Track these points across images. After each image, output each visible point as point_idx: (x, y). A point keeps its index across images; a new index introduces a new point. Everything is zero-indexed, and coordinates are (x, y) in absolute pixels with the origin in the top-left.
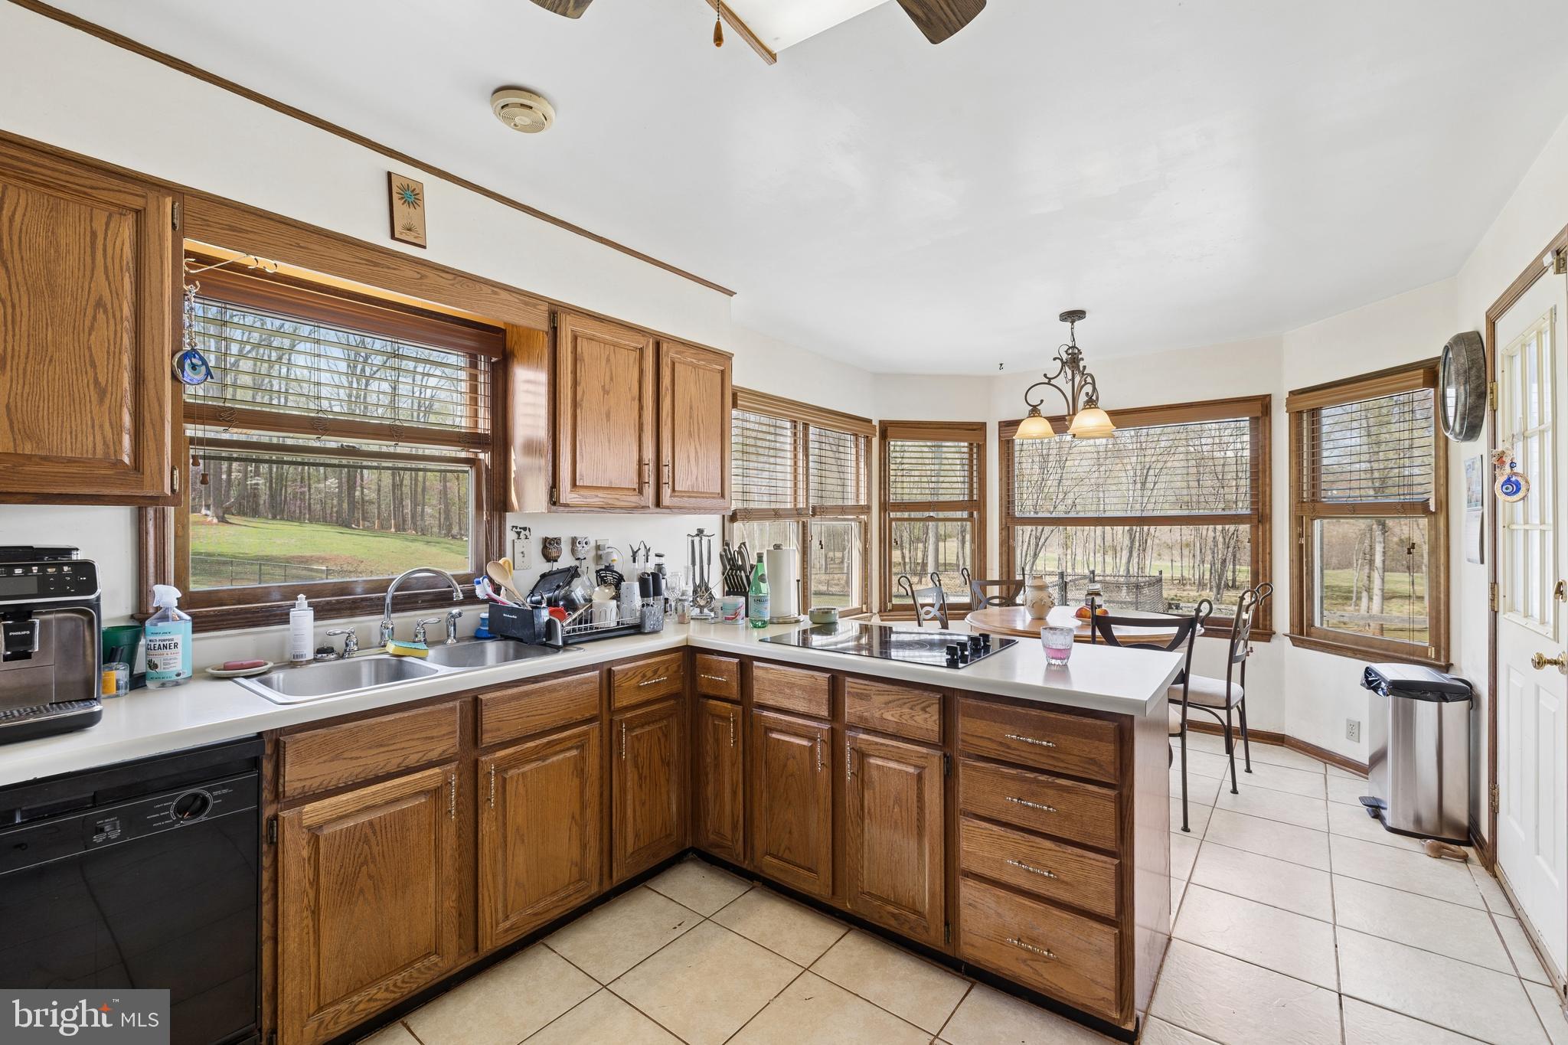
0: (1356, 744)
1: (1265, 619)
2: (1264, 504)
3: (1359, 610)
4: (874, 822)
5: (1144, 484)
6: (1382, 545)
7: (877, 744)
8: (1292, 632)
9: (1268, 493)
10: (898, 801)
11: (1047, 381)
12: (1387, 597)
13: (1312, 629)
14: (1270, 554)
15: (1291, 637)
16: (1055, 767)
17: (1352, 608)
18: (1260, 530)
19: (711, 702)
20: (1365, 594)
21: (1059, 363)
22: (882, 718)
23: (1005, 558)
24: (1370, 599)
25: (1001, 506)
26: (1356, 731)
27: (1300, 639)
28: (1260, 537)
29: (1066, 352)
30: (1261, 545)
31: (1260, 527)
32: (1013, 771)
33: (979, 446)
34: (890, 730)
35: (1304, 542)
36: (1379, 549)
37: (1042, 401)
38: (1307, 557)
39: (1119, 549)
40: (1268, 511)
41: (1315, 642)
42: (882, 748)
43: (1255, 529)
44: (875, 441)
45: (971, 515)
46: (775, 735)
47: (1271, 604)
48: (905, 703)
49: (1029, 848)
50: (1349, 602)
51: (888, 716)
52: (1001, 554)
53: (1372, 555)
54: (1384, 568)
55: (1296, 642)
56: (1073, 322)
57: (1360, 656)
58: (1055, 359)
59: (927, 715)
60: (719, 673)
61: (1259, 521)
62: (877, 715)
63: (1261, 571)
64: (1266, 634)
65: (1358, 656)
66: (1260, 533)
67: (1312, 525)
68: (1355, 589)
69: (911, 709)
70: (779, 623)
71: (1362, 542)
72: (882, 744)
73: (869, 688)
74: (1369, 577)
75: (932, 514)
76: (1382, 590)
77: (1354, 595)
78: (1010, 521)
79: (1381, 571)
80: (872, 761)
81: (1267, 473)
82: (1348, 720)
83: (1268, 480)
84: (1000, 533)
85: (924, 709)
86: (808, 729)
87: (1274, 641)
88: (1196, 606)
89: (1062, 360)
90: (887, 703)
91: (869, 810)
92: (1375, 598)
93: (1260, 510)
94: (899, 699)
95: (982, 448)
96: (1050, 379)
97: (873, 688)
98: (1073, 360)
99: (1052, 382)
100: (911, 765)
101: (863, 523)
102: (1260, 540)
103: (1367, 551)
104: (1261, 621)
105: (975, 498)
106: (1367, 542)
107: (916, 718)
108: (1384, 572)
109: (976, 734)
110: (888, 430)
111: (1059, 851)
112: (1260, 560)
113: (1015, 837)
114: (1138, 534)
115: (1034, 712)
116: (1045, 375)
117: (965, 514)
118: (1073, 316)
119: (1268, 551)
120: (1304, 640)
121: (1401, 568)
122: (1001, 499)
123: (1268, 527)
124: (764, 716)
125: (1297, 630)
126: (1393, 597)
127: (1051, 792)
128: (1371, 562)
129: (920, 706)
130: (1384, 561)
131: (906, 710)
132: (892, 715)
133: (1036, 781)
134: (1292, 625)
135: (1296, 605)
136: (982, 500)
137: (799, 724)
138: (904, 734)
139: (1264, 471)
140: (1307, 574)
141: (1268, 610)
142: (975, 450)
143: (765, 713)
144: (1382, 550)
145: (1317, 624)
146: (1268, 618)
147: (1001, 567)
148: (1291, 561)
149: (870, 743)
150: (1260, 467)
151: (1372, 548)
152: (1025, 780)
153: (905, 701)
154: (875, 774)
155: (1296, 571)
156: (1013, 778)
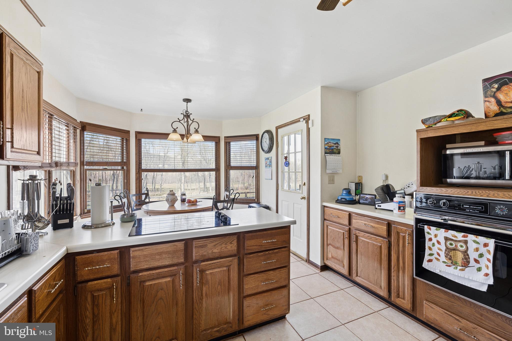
2: (219, 166)
4: (208, 298)
7: (210, 264)
9: (219, 163)
10: (220, 283)
11: (179, 121)
16: (275, 247)
19: (90, 283)
21: (182, 116)
22: (212, 252)
23: (138, 185)
25: (136, 164)
28: (218, 175)
29: (185, 112)
32: (262, 253)
33: (127, 140)
34: (217, 256)
37: (177, 128)
42: (213, 265)
44: (78, 131)
45: (123, 168)
46: (148, 283)
48: (223, 243)
49: (266, 276)
51: (215, 251)
52: (136, 183)
56: (187, 103)
58: (182, 114)
59: (232, 245)
60: (103, 262)
61: (217, 171)
62: (210, 252)
69: (226, 244)
70: (102, 227)
72: (212, 263)
73: (207, 241)
75: (106, 167)
78: (139, 170)
80: (207, 272)
84: (136, 175)
85: (231, 243)
86: (172, 271)
88: (235, 195)
89: (183, 114)
90: (214, 246)
91: (206, 293)
93: (218, 168)
94: (220, 242)
95: (128, 141)
96: (180, 120)
97: (208, 241)
98: (187, 116)
99: (181, 121)
100: (224, 267)
101: (73, 171)
105: (125, 161)
107: (228, 247)
109: (251, 245)
110: (84, 127)
111: (275, 273)
113: (262, 275)
115: (269, 232)
116: (178, 119)
117: (119, 168)
118: (188, 101)
119: (219, 178)
122: (136, 162)
124: (141, 276)
127: (273, 255)
129: (229, 242)
131: (223, 245)
132: (217, 250)
133: (269, 253)
136: (128, 162)
137: (166, 271)
138: (223, 255)
140: (228, 184)
142: (125, 141)
143: (140, 274)
147: (136, 188)
149: (206, 265)
152: (266, 255)
153: (223, 242)
154: (209, 277)
156: (262, 256)
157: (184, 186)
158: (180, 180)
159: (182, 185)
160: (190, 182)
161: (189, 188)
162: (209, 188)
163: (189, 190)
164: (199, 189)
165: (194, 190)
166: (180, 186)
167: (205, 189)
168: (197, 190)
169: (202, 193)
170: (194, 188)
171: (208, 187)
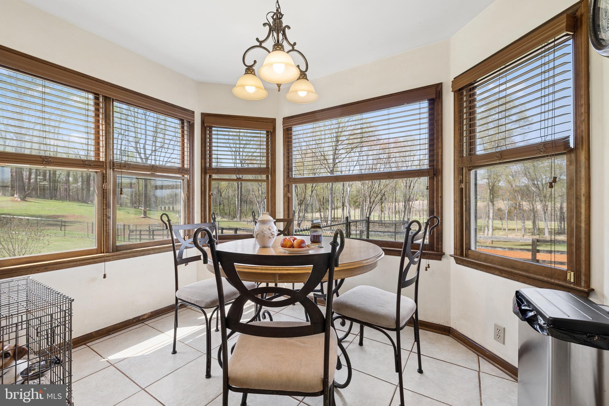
0: (502, 345)
1: (438, 244)
2: (437, 162)
3: (484, 234)
5: (410, 187)
6: (492, 210)
8: (455, 253)
9: (440, 153)
11: (258, 44)
12: (494, 229)
13: (469, 252)
14: (442, 197)
15: (455, 258)
17: (481, 233)
18: (435, 181)
20: (486, 228)
23: (286, 205)
24: (488, 230)
25: (284, 172)
26: (502, 335)
27: (461, 259)
28: (435, 186)
29: (272, 17)
30: (435, 191)
31: (435, 178)
33: (271, 133)
35: (463, 187)
36: (491, 211)
37: (255, 62)
38: (466, 198)
39: (401, 212)
40: (440, 167)
41: (471, 262)
43: (431, 179)
47: (442, 233)
50: (481, 231)
52: (284, 203)
53: (489, 214)
54: (493, 218)
55: (459, 261)
57: (506, 275)
61: (434, 175)
63: (435, 210)
64: (438, 255)
65: (503, 275)
66: (435, 183)
67: (469, 174)
68: (483, 226)
71: (485, 209)
74: (488, 222)
76: (492, 226)
77: (483, 229)
78: (289, 180)
79: (492, 219)
81: (440, 139)
82: (496, 325)
83: (440, 144)
84: (284, 189)
87: (444, 260)
89: (270, 25)
92: (490, 229)
93: (435, 167)
96: (261, 42)
99: (263, 45)
101: (185, 180)
102: (435, 188)
103: (487, 212)
104: (435, 245)
105: (270, 166)
106: (487, 209)
108: (493, 220)
110: (206, 119)
112: (435, 202)
114: (407, 206)
116: (257, 39)
119: (440, 195)
120: (463, 260)
121: (498, 219)
122: (284, 167)
123: (440, 178)
125: (459, 252)
126: (496, 229)
128: (489, 217)
130: (493, 216)
134: (455, 248)
135: (458, 233)
136: (273, 168)
139: (438, 139)
140: (466, 210)
141: (440, 238)
142: (270, 136)
144: (492, 212)
145: (473, 248)
146: (440, 243)
147: (284, 210)
148: (455, 201)
150: (435, 135)
151: (489, 211)
155: (458, 209)
157: (493, 222)
158: (487, 214)
159: (490, 222)
160: (506, 219)
161: (505, 226)
162: (544, 229)
163: (504, 229)
164: (523, 230)
165: (514, 231)
166: (487, 222)
167: (535, 232)
168: (519, 232)
169: (528, 236)
170: (513, 228)
171: (542, 229)
